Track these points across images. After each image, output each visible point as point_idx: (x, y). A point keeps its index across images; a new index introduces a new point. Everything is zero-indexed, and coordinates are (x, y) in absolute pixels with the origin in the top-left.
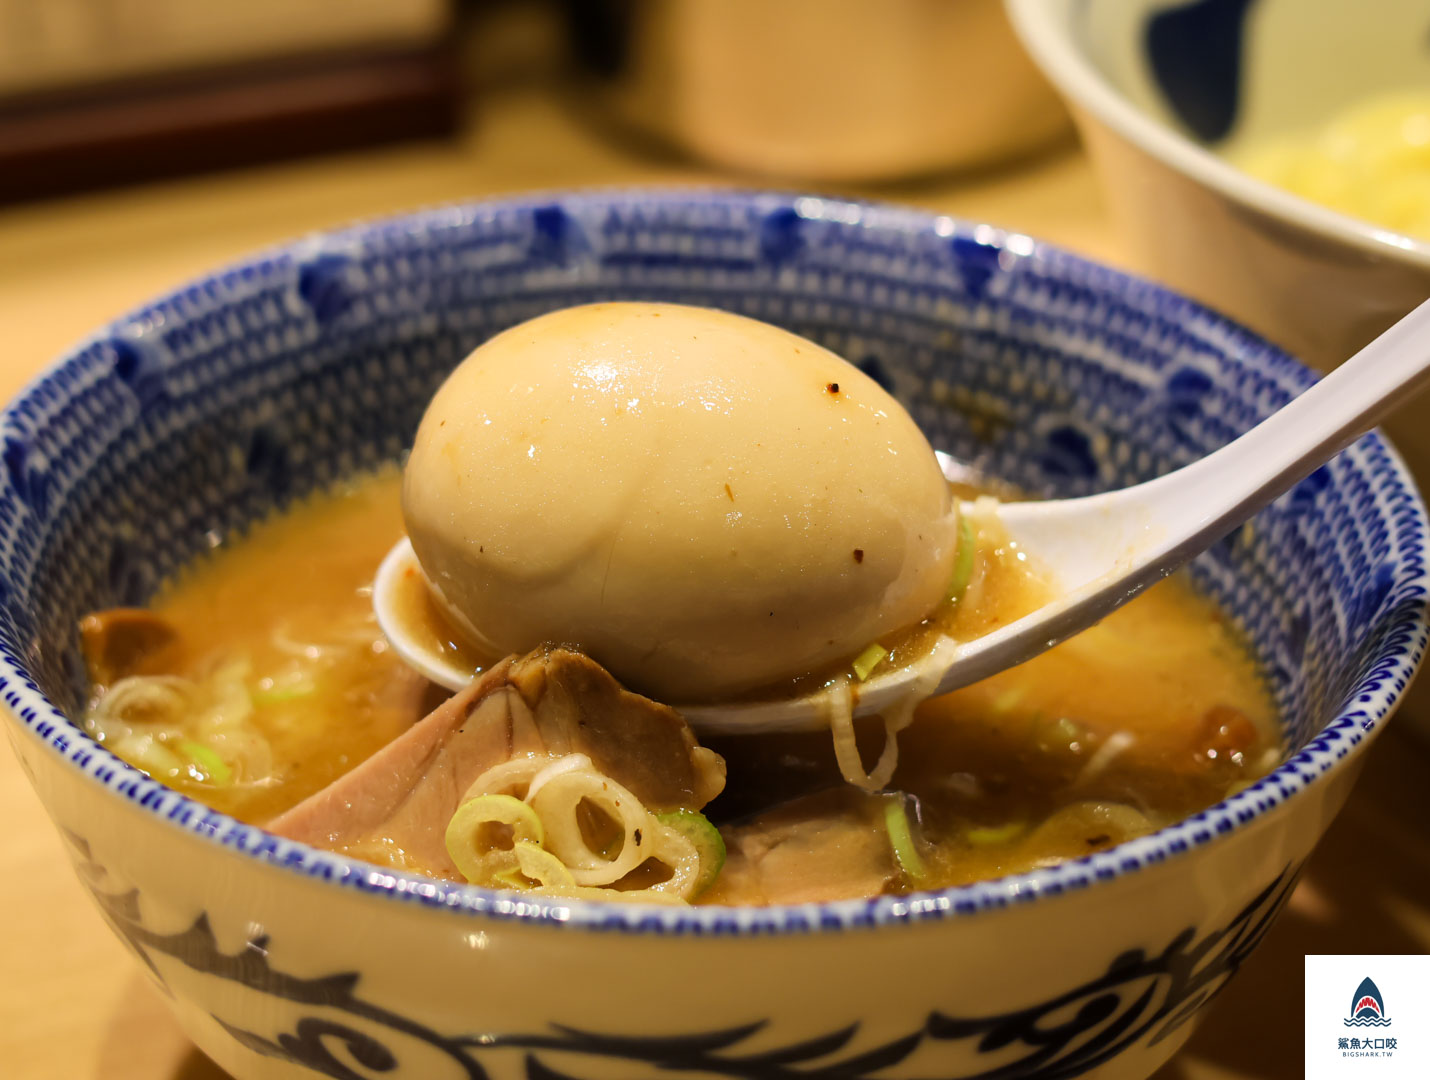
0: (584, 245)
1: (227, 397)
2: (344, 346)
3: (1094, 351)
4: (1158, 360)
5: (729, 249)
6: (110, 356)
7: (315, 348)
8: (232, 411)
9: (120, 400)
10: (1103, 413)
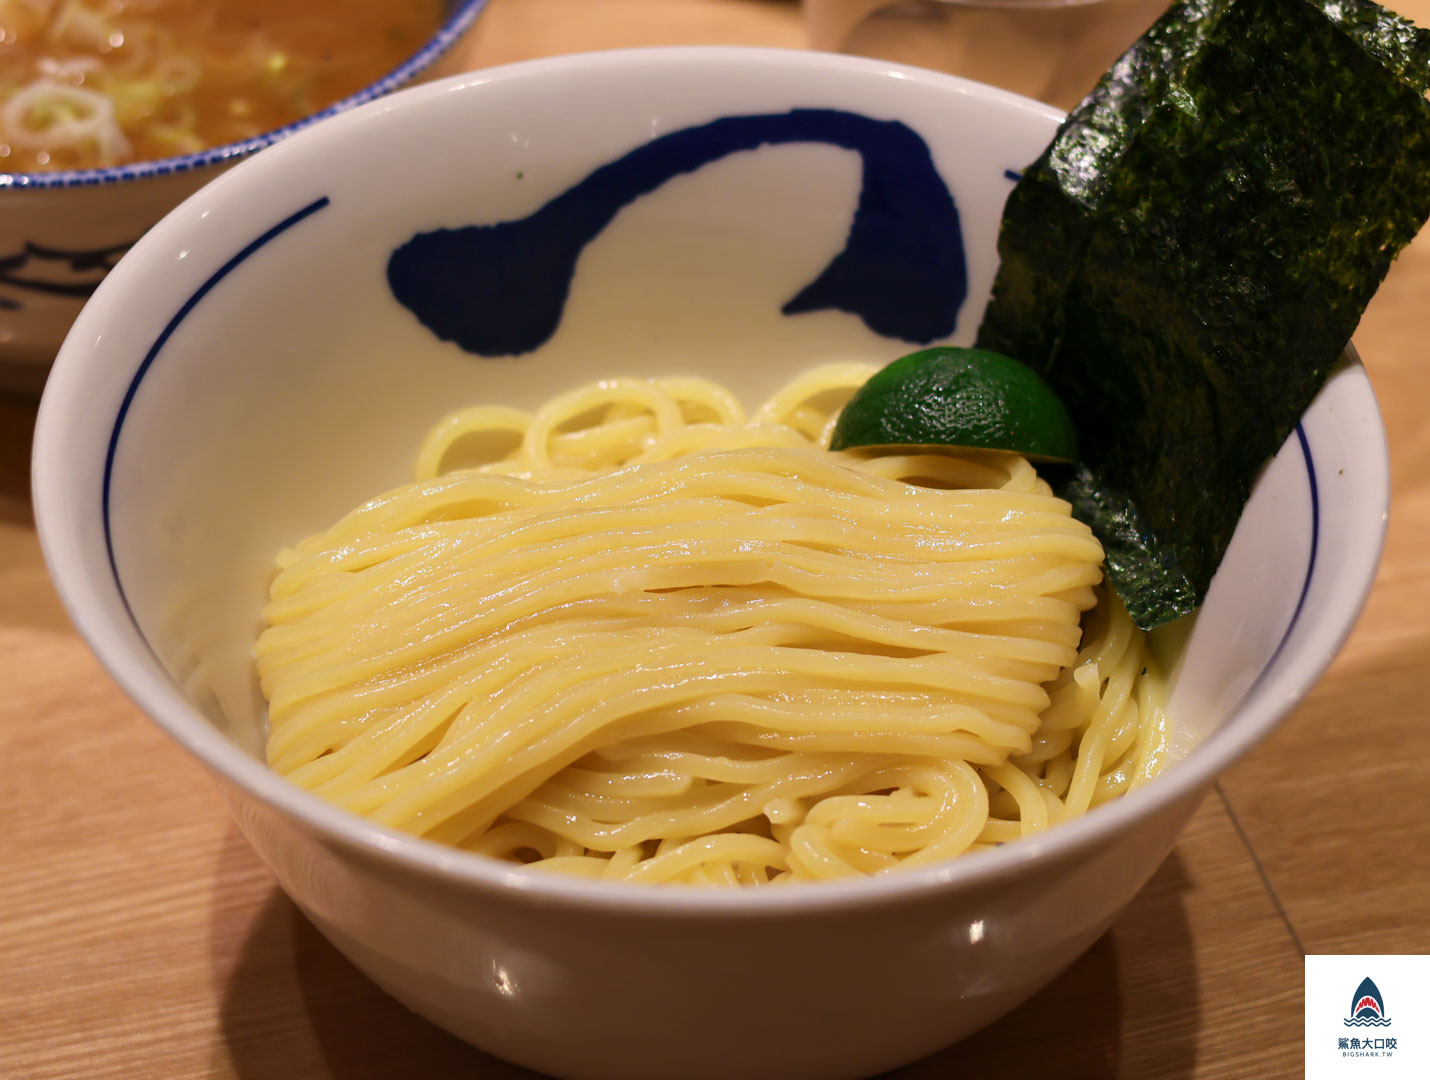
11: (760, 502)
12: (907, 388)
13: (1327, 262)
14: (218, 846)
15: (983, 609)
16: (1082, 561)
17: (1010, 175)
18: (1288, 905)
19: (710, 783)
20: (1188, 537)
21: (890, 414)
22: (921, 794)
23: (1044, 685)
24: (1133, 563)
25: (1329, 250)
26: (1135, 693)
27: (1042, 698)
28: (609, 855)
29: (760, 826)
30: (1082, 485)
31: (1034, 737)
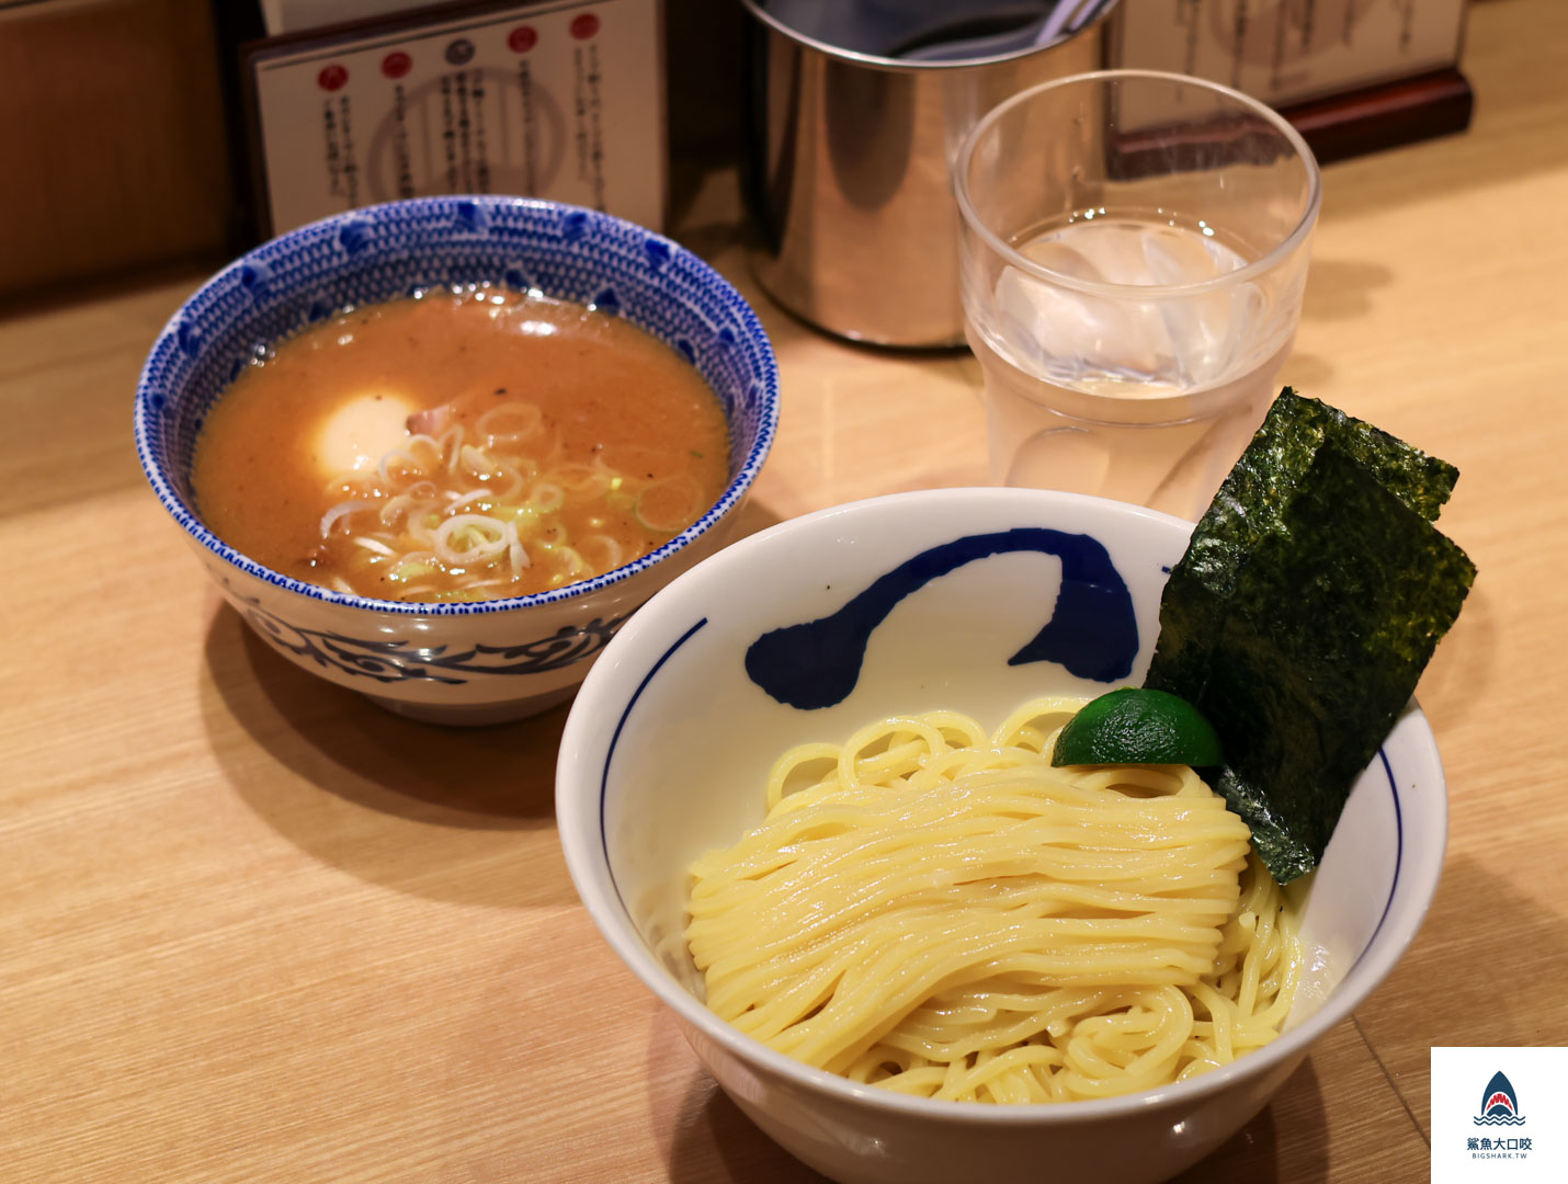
0: (483, 223)
1: (300, 290)
2: (361, 264)
3: (697, 310)
4: (719, 323)
5: (550, 231)
6: (240, 275)
7: (346, 266)
8: (304, 296)
9: (244, 296)
10: (698, 339)
11: (1025, 817)
12: (1108, 724)
13: (1391, 640)
14: (644, 1058)
15: (1177, 881)
16: (1238, 841)
17: (1165, 570)
18: (1379, 1051)
19: (1008, 1011)
20: (1305, 818)
21: (1098, 742)
22: (1147, 1010)
23: (1218, 927)
24: (1269, 837)
25: (1391, 633)
26: (1276, 925)
27: (1217, 936)
28: (947, 1065)
29: (1044, 1038)
30: (1228, 781)
31: (1215, 962)
